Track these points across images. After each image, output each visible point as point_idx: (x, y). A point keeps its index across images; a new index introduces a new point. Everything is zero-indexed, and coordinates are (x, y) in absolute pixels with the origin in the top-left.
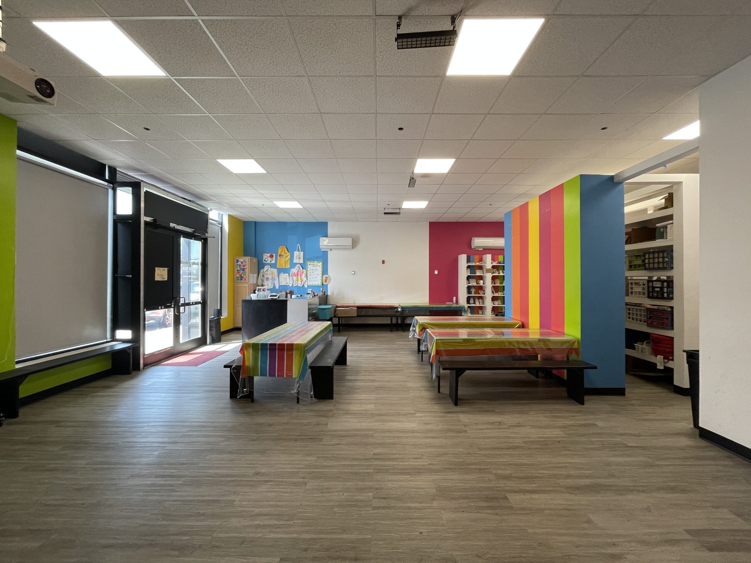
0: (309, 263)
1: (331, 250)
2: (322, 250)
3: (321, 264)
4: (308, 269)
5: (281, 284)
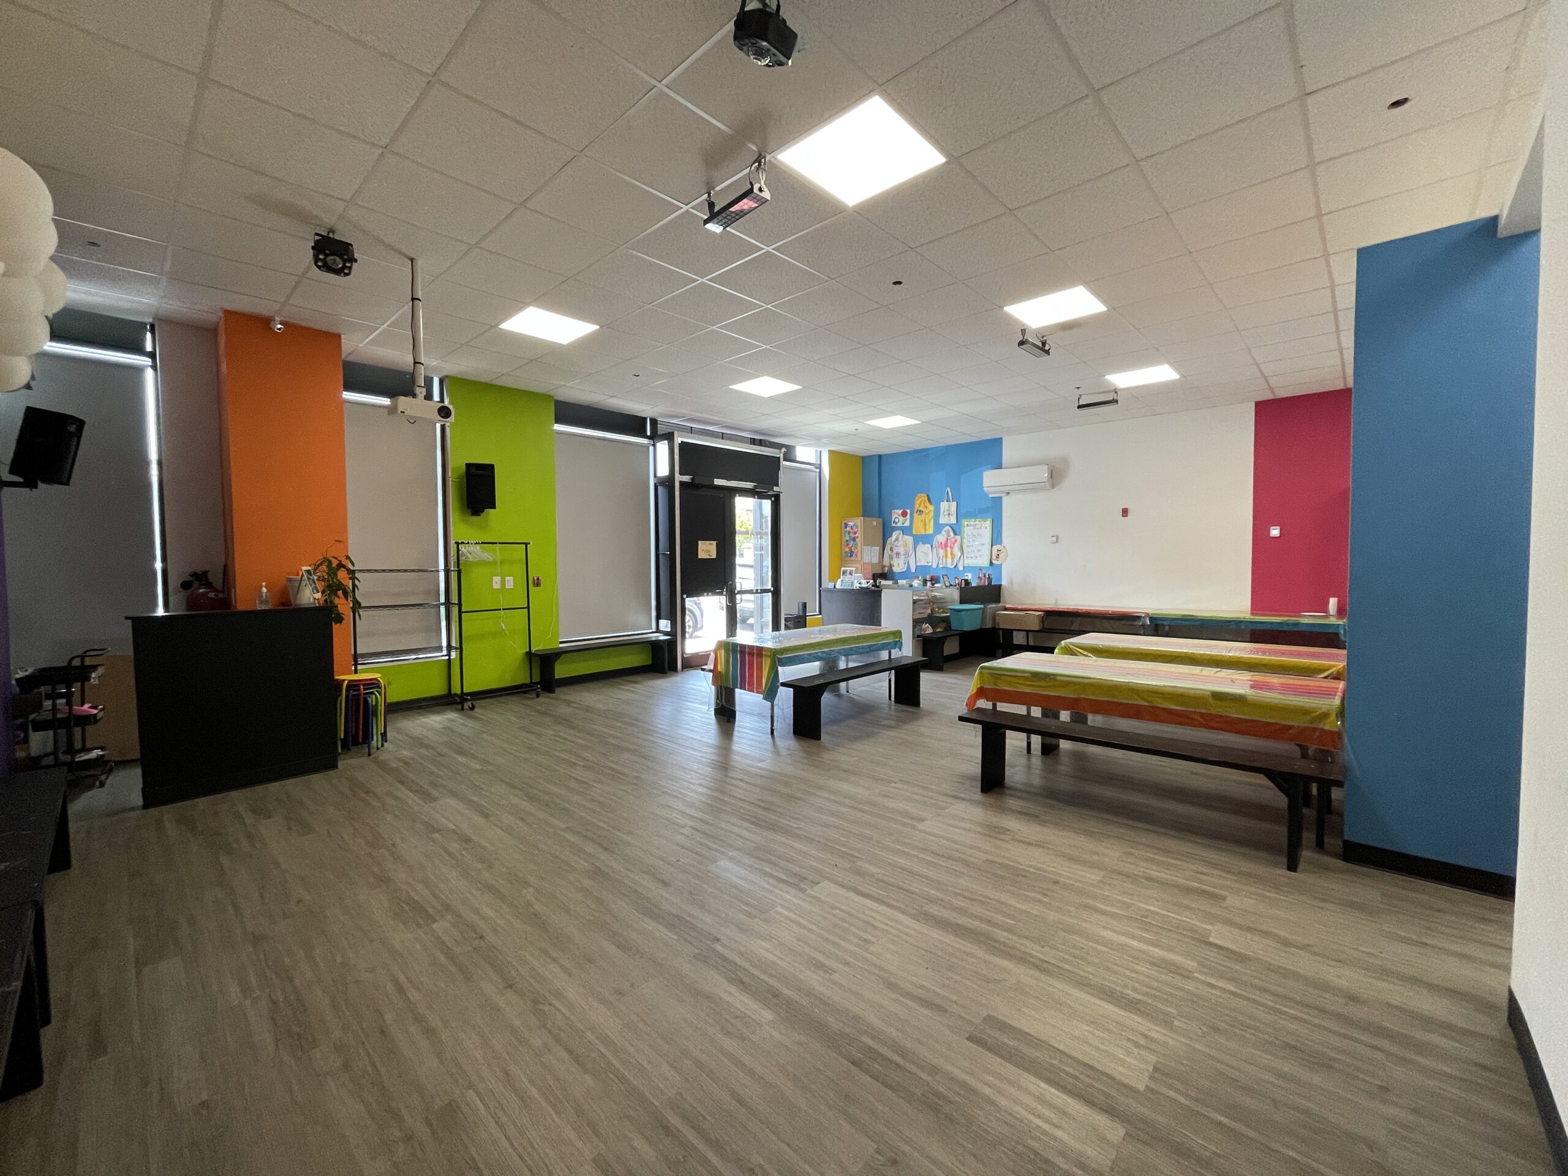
0: (966, 523)
1: (1008, 493)
2: (990, 496)
3: (989, 523)
4: (965, 535)
5: (918, 564)
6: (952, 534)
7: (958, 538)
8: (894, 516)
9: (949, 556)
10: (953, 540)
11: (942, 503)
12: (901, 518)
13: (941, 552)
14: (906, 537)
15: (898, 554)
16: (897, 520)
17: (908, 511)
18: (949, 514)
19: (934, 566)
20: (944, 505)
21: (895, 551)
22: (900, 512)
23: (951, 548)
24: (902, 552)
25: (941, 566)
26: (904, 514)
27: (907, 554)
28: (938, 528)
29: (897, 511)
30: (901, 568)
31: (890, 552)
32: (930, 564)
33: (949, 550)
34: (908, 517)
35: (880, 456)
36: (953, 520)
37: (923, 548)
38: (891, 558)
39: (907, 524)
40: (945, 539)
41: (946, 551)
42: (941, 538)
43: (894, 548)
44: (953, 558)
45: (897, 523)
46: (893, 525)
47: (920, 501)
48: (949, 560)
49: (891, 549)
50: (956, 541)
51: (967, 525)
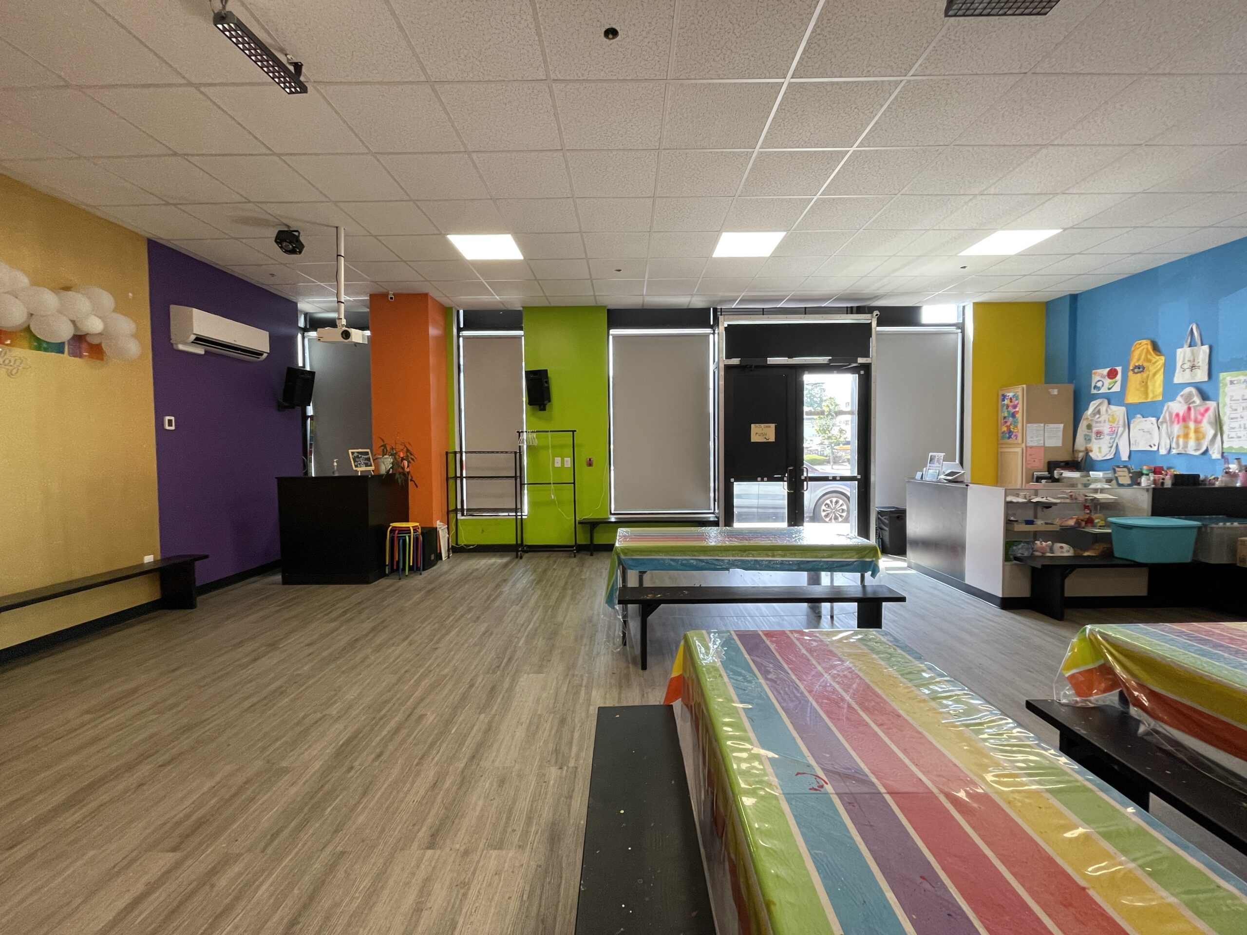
0: (1228, 379)
4: (1225, 399)
5: (1133, 448)
6: (1197, 400)
7: (1212, 404)
8: (1095, 379)
9: (1192, 435)
10: (1202, 409)
11: (1179, 351)
12: (1107, 381)
13: (1177, 429)
14: (1113, 408)
15: (1099, 434)
16: (1099, 384)
17: (1119, 369)
18: (1193, 367)
19: (1163, 451)
20: (1183, 354)
21: (1094, 430)
22: (1105, 371)
23: (1197, 422)
24: (1106, 429)
25: (1174, 451)
26: (1112, 374)
27: (1113, 433)
28: (1171, 390)
29: (1100, 371)
30: (1104, 453)
31: (1086, 432)
32: (1155, 448)
33: (1192, 425)
34: (1119, 377)
35: (1074, 298)
36: (1201, 375)
37: (1143, 425)
38: (1088, 439)
39: (1117, 388)
40: (1185, 407)
41: (1187, 427)
42: (1177, 406)
43: (1094, 424)
44: (1198, 440)
45: (1099, 389)
46: (1094, 391)
47: (1141, 350)
48: (1192, 443)
49: (1089, 427)
50: (1207, 410)
51: (1232, 382)
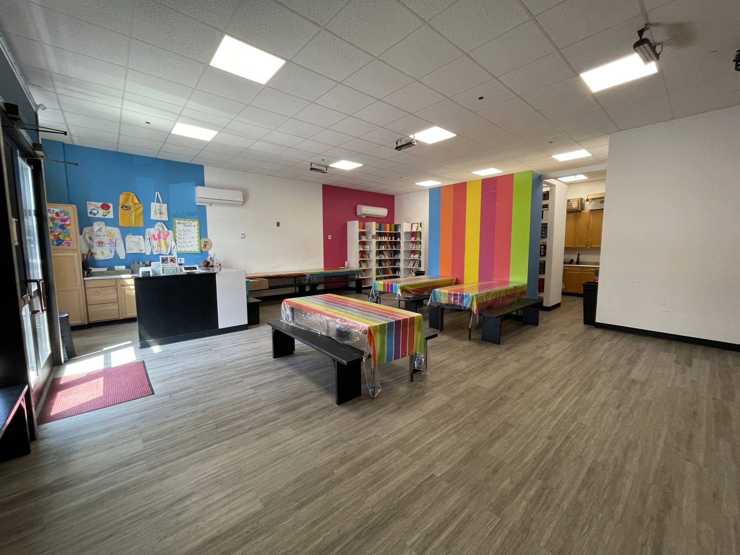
0: (177, 221)
1: (211, 204)
3: (196, 223)
4: (177, 230)
6: (165, 228)
7: (171, 232)
8: (90, 207)
9: (163, 245)
10: (167, 233)
11: (152, 204)
12: (101, 211)
13: (155, 243)
14: (110, 228)
15: (100, 243)
16: (95, 212)
17: (111, 205)
18: (160, 213)
19: (148, 253)
20: (154, 206)
22: (99, 204)
26: (105, 207)
27: (112, 243)
28: (149, 222)
29: (94, 203)
30: (105, 255)
31: (89, 241)
33: (162, 241)
34: (111, 209)
36: (165, 218)
40: (158, 232)
43: (94, 237)
44: (167, 246)
46: (89, 215)
47: (125, 197)
51: (178, 223)
